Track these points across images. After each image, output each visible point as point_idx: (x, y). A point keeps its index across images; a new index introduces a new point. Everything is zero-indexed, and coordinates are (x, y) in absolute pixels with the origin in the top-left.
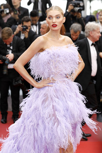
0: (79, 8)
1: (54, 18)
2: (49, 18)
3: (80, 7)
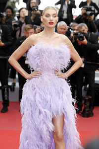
0: (90, 12)
1: (51, 17)
2: (46, 16)
3: (92, 11)
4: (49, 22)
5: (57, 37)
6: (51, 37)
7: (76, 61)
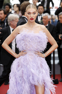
4: (30, 18)
5: (38, 27)
6: (33, 27)
7: (53, 45)
